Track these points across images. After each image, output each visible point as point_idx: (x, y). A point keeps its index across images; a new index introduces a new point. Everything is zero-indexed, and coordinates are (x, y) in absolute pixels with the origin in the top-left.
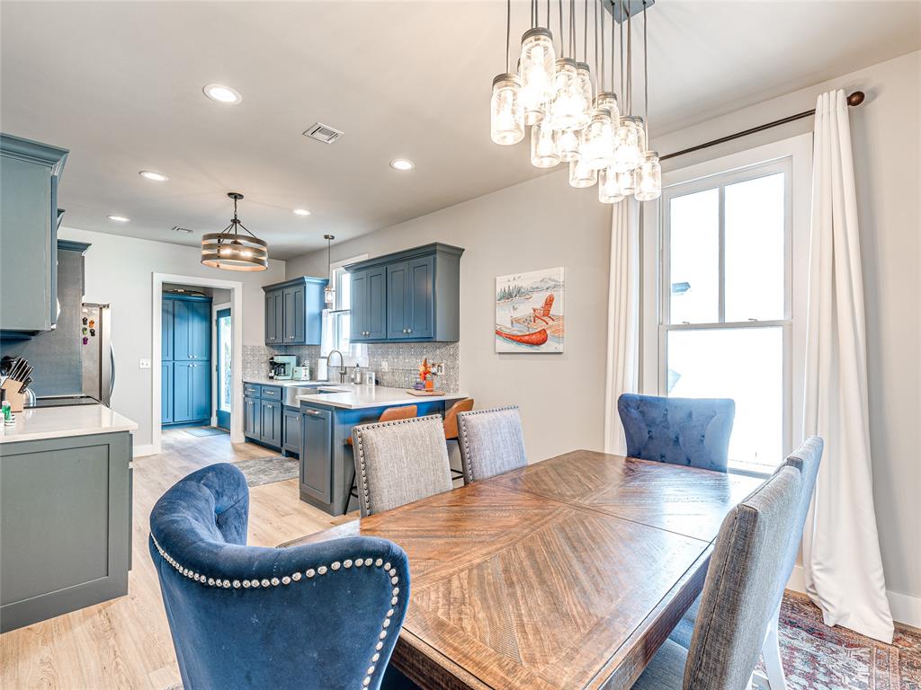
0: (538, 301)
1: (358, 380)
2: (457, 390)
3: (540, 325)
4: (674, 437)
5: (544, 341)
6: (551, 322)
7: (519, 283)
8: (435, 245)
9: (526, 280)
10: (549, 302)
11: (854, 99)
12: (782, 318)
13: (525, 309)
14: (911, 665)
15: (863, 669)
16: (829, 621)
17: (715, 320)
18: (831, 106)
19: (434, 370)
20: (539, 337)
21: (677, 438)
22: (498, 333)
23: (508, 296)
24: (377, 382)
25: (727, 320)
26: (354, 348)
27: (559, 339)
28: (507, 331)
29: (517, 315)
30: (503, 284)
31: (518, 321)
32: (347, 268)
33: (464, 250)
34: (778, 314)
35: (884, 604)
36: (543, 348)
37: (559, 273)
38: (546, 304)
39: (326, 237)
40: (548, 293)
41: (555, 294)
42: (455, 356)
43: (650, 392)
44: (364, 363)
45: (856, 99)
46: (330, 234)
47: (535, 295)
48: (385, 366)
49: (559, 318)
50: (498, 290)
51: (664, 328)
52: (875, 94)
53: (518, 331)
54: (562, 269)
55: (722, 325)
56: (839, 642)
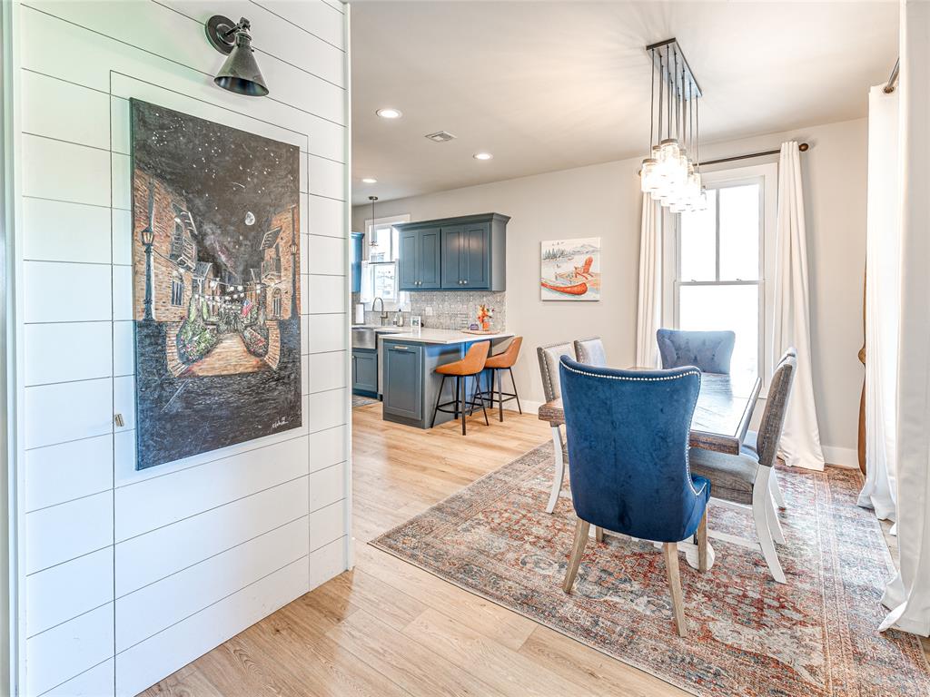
0: (579, 261)
1: (401, 323)
2: (504, 330)
3: (580, 280)
4: (693, 356)
5: (584, 292)
6: (589, 277)
7: (562, 247)
8: (493, 214)
9: (568, 245)
10: (589, 263)
11: (803, 148)
12: (757, 279)
13: (567, 267)
14: (834, 479)
15: (810, 482)
16: (789, 463)
17: (714, 279)
18: (789, 150)
19: (490, 314)
20: (580, 289)
21: (696, 357)
22: (543, 285)
23: (552, 256)
24: (422, 325)
25: (722, 279)
26: (398, 295)
27: (597, 291)
28: (552, 284)
29: (560, 271)
30: (548, 247)
31: (561, 276)
32: (398, 226)
33: (510, 218)
34: (755, 276)
35: (819, 450)
36: (583, 297)
37: (596, 242)
38: (586, 264)
39: (371, 198)
40: (587, 257)
41: (593, 256)
42: (502, 303)
43: (668, 327)
44: (407, 309)
45: (804, 147)
46: (374, 195)
47: (577, 257)
48: (429, 311)
49: (597, 275)
50: (543, 251)
51: (677, 284)
52: (814, 145)
53: (560, 283)
54: (599, 239)
55: (718, 283)
56: (796, 472)
